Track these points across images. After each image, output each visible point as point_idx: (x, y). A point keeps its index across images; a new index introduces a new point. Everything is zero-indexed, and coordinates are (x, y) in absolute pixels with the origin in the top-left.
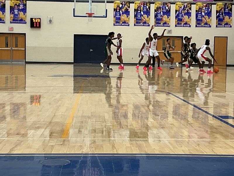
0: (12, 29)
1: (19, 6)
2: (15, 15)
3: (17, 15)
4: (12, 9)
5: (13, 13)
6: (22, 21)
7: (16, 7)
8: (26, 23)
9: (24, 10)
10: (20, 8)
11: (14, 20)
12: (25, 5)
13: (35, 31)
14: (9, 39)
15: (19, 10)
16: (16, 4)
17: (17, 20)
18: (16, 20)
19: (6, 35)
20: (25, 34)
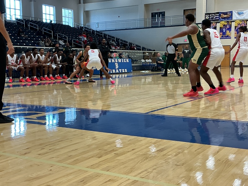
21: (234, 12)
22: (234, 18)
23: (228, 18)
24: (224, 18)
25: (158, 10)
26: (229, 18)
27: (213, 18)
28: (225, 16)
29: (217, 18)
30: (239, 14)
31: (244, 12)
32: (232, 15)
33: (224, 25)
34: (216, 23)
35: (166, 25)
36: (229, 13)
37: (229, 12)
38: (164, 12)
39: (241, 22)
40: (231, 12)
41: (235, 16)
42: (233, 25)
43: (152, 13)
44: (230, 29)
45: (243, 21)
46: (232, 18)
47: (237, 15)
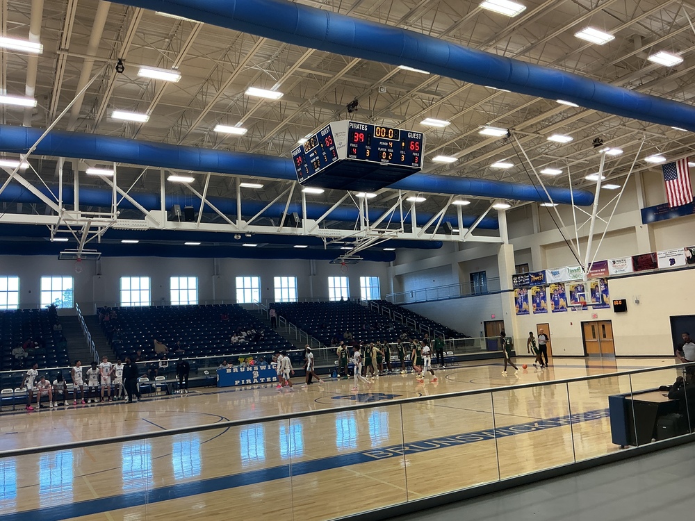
0: (595, 316)
1: (600, 287)
2: (597, 299)
3: (599, 298)
5: (595, 297)
7: (597, 288)
9: (606, 291)
10: (602, 290)
12: (606, 285)
13: (621, 316)
14: (596, 328)
16: (596, 286)
19: (592, 324)
20: (610, 321)
21: (546, 272)
22: (548, 282)
23: (540, 281)
24: (536, 282)
25: (477, 269)
26: (542, 281)
27: (522, 282)
28: (536, 279)
29: (526, 281)
30: (554, 274)
31: (560, 270)
32: (545, 276)
33: (537, 292)
34: (528, 289)
35: (489, 290)
36: (541, 274)
37: (542, 272)
38: (485, 271)
39: (557, 287)
40: (544, 272)
41: (550, 279)
42: (548, 291)
43: (471, 274)
44: (544, 298)
45: (559, 284)
46: (545, 281)
47: (551, 275)
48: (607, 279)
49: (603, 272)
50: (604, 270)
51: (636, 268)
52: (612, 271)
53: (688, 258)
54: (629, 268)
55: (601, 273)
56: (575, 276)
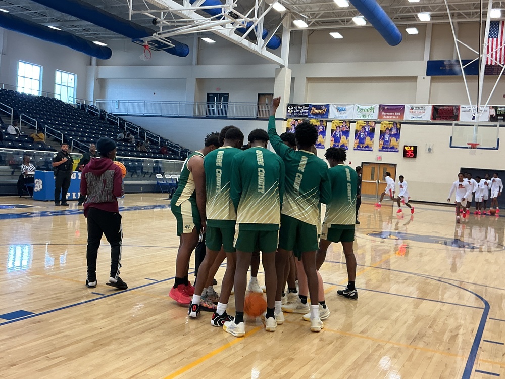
0: (380, 158)
1: (391, 130)
2: (385, 141)
3: (388, 141)
4: (382, 134)
5: (383, 139)
6: (393, 149)
7: (388, 131)
8: (398, 151)
10: (393, 133)
11: (383, 147)
12: (399, 130)
13: (410, 162)
14: (376, 170)
15: (391, 135)
16: (387, 129)
17: (387, 148)
18: (385, 148)
19: (373, 166)
20: (395, 165)
21: (331, 106)
22: (331, 116)
24: (316, 115)
25: (218, 89)
26: (323, 115)
27: (299, 112)
28: (318, 111)
29: (305, 112)
30: (339, 110)
31: (347, 107)
32: (328, 111)
35: (229, 115)
36: (324, 107)
37: (325, 105)
38: (228, 94)
39: (341, 124)
40: (327, 106)
41: (333, 114)
42: (330, 126)
43: (208, 94)
44: (323, 133)
45: (344, 121)
46: (328, 116)
47: (335, 111)
48: (401, 123)
49: (397, 116)
50: (399, 114)
51: (434, 118)
52: (408, 116)
53: (492, 116)
54: (427, 116)
55: (395, 117)
56: (364, 116)
